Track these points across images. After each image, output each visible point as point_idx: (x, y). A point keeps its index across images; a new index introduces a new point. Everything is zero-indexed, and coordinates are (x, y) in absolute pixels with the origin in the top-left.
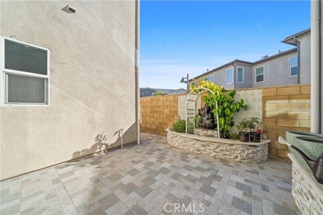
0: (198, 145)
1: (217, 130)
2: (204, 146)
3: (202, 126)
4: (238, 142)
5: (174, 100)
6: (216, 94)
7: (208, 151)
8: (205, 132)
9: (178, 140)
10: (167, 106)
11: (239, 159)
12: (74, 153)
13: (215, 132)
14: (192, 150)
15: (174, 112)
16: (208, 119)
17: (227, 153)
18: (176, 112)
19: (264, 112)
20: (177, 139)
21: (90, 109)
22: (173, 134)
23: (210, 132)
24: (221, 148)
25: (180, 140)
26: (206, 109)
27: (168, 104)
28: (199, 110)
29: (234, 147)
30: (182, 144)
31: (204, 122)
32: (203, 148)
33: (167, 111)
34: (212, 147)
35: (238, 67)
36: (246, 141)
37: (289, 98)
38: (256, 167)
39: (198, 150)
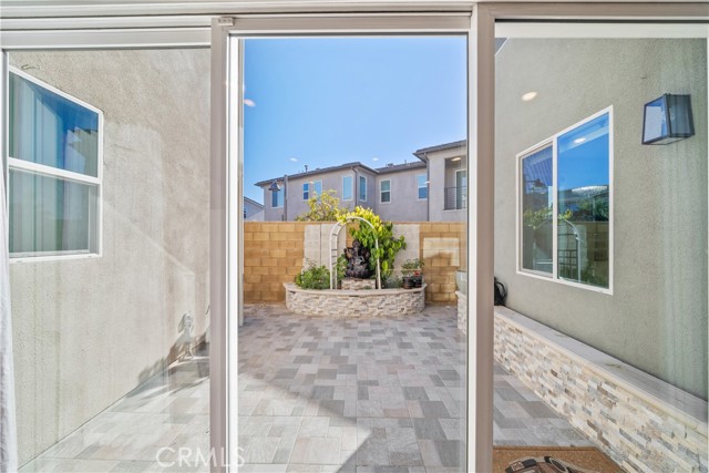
0: (357, 304)
1: (376, 279)
2: (365, 303)
3: (354, 276)
4: (402, 290)
5: (296, 232)
6: (377, 228)
7: (371, 309)
8: (358, 283)
9: (321, 303)
10: (280, 244)
11: (405, 312)
12: (141, 375)
13: (373, 282)
14: (347, 313)
15: (296, 254)
16: (362, 264)
17: (392, 306)
18: (302, 254)
19: (422, 251)
20: (318, 301)
21: (171, 257)
22: (308, 294)
23: (365, 283)
24: (386, 302)
25: (326, 302)
26: (356, 249)
27: (283, 239)
28: (345, 251)
29: (400, 298)
30: (330, 307)
31: (355, 268)
32: (364, 307)
33: (279, 253)
34: (376, 303)
35: (360, 175)
36: (410, 288)
37: (441, 235)
38: (421, 316)
39: (357, 311)
